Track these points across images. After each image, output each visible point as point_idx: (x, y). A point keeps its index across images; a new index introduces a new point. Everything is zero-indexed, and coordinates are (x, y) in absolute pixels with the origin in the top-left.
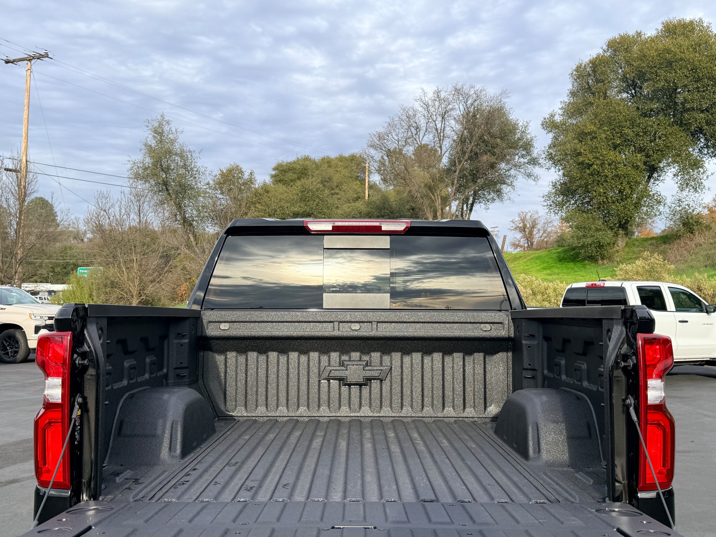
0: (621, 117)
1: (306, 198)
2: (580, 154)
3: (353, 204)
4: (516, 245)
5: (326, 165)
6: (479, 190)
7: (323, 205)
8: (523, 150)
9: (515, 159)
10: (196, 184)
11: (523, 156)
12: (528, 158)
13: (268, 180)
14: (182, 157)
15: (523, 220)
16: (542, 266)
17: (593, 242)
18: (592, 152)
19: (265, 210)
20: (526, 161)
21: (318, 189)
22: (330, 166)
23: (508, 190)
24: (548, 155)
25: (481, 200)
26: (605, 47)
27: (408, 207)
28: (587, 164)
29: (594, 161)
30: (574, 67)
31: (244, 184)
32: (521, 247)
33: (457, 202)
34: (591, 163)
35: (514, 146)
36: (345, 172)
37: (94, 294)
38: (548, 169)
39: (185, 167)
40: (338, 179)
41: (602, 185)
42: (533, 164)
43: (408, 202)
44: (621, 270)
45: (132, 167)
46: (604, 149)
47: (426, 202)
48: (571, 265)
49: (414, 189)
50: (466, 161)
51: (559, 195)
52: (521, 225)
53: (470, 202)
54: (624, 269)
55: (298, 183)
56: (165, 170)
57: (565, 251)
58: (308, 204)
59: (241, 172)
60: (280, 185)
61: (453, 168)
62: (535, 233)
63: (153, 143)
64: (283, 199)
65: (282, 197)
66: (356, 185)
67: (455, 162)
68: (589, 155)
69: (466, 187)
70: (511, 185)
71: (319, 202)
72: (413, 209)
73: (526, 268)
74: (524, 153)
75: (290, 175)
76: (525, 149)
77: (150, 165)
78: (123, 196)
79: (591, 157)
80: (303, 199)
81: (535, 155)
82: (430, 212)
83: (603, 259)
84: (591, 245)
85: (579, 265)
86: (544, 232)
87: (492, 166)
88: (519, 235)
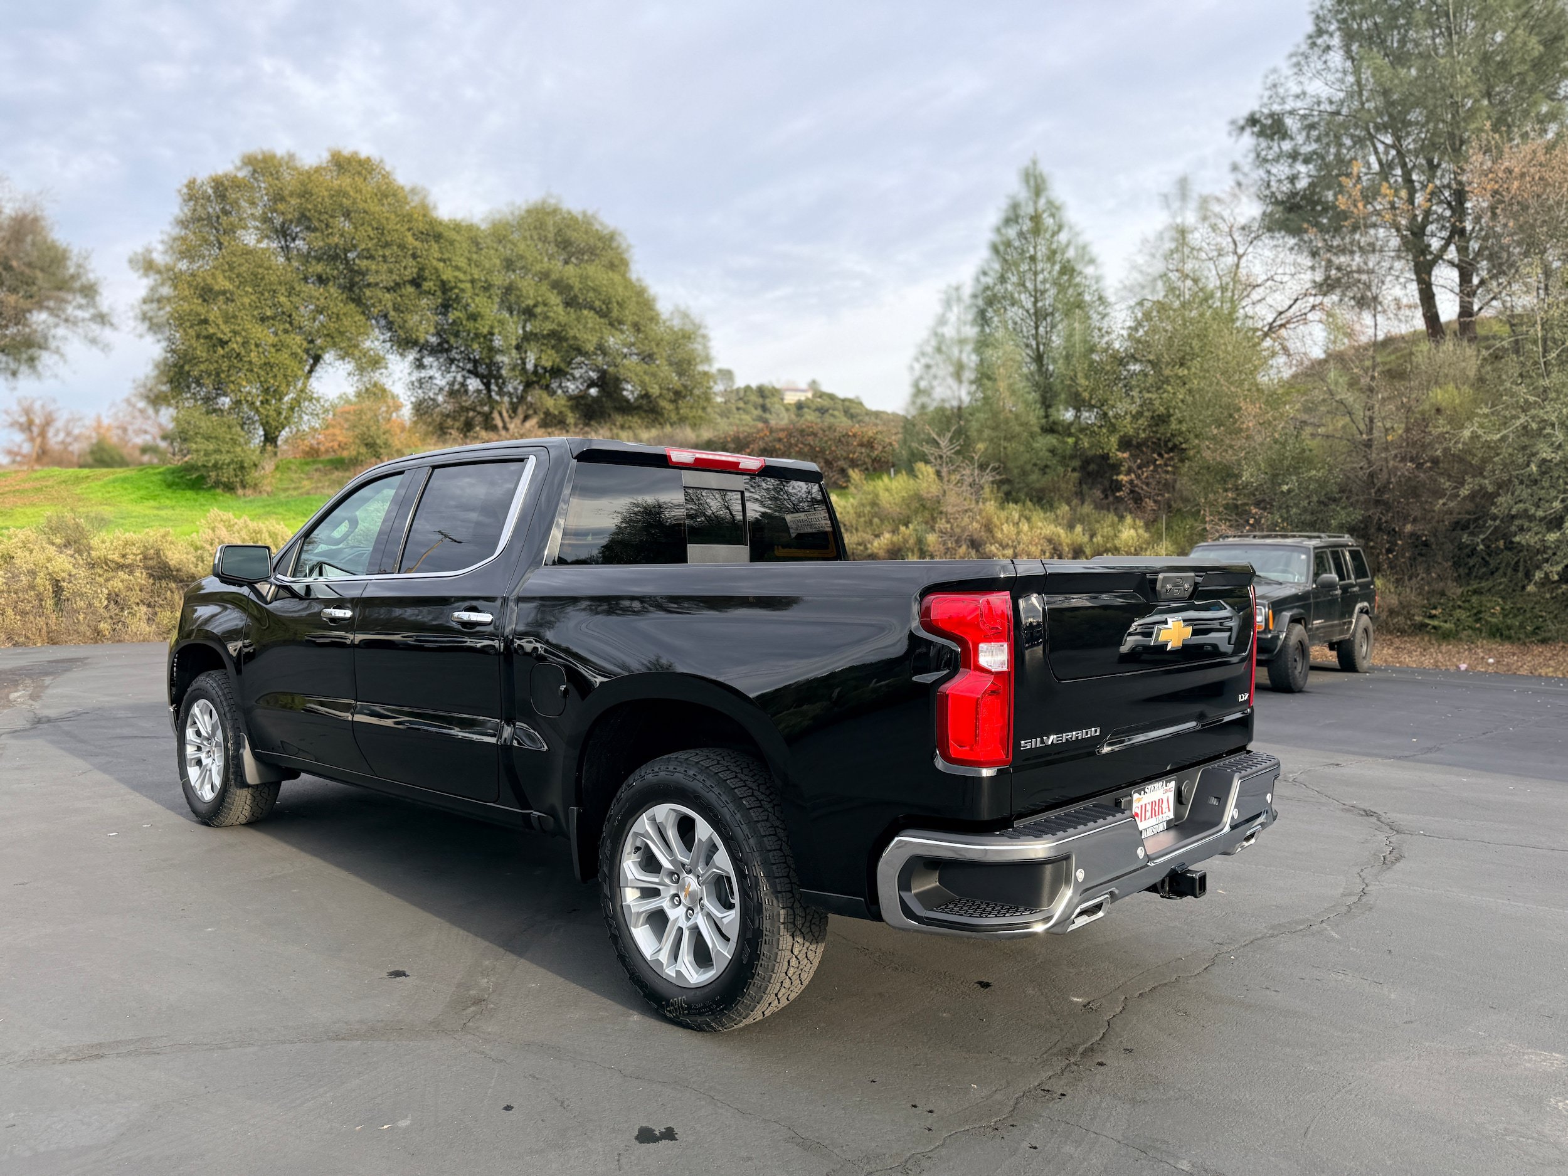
0: (274, 278)
2: (206, 322)
4: (12, 453)
8: (82, 297)
9: (66, 309)
11: (80, 307)
12: (92, 311)
15: (27, 412)
16: (138, 494)
17: (232, 461)
18: (228, 322)
20: (87, 315)
26: (238, 163)
28: (221, 339)
29: (233, 336)
30: (185, 182)
32: (23, 456)
34: (226, 338)
35: (63, 285)
42: (100, 323)
52: (23, 419)
62: (50, 434)
68: (222, 326)
73: (107, 495)
74: (84, 301)
76: (85, 296)
79: (227, 330)
81: (103, 308)
83: (244, 487)
84: (227, 465)
85: (206, 495)
86: (68, 435)
88: (19, 437)
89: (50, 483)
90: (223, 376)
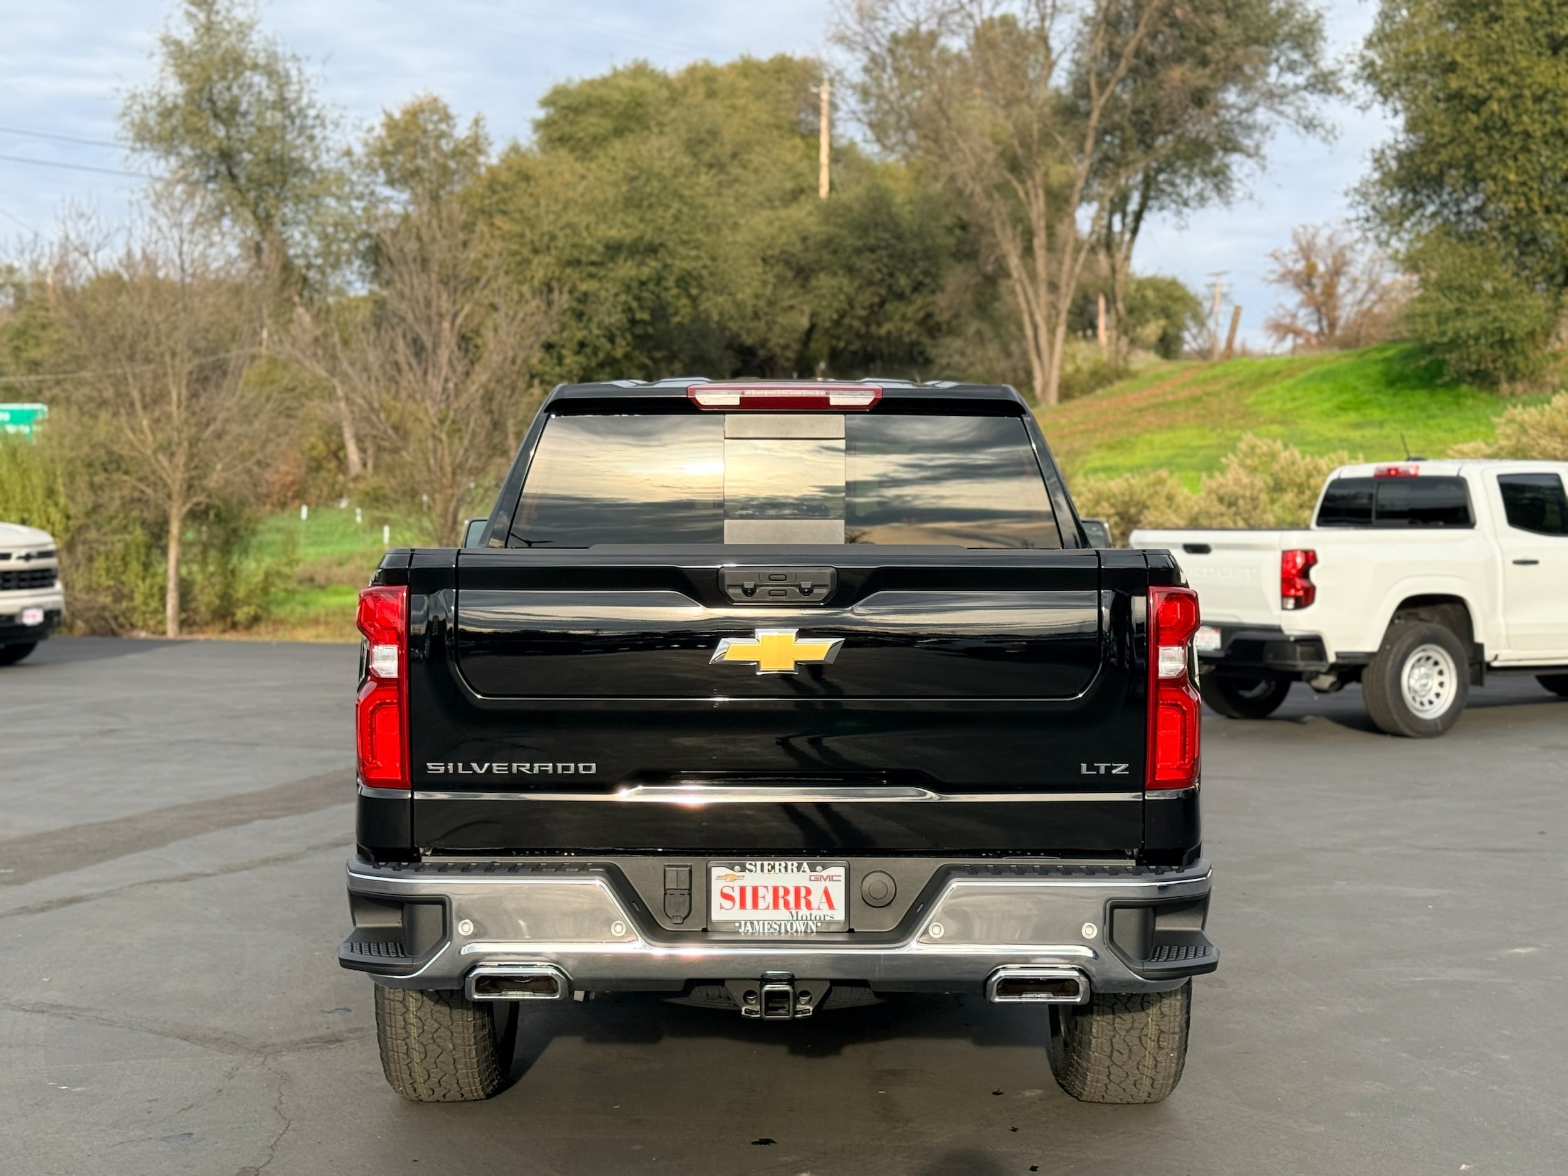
1: (642, 200)
2: (1452, 67)
3: (783, 213)
4: (1281, 329)
5: (701, 90)
6: (1159, 171)
7: (693, 218)
8: (1293, 48)
9: (1267, 75)
10: (316, 157)
11: (1292, 67)
12: (1309, 71)
13: (527, 138)
14: (270, 72)
15: (1307, 251)
16: (1337, 400)
17: (1485, 331)
18: (1487, 61)
19: (522, 236)
20: (1301, 80)
21: (678, 172)
22: (711, 94)
23: (1246, 170)
24: (1364, 68)
25: (1166, 200)
27: (947, 220)
28: (1474, 97)
29: (1494, 89)
31: (458, 153)
32: (1297, 333)
33: (1095, 206)
34: (1482, 94)
35: (1264, 33)
36: (759, 111)
37: (60, 488)
38: (1364, 108)
39: (281, 104)
40: (737, 133)
41: (1516, 159)
42: (1322, 91)
43: (947, 205)
44: (1511, 421)
45: (129, 107)
46: (1521, 52)
47: (1001, 208)
48: (1420, 397)
49: (963, 171)
50: (1122, 80)
51: (1391, 189)
52: (1300, 266)
53: (1133, 206)
54: (1519, 419)
55: (617, 147)
56: (224, 115)
57: (1407, 356)
58: (649, 216)
59: (446, 117)
60: (563, 152)
61: (1082, 104)
62: (1341, 289)
63: (186, 34)
64: (576, 202)
65: (570, 194)
66: (789, 151)
67: (1087, 83)
68: (1477, 71)
69: (1121, 163)
70: (1254, 153)
71: (680, 211)
72: (964, 227)
73: (1289, 405)
74: (1296, 56)
75: (593, 123)
76: (1298, 46)
77: (180, 101)
78: (135, 215)
79: (1483, 77)
80: (632, 202)
81: (1327, 63)
82: (1014, 238)
83: (1512, 378)
84: (1477, 339)
85: (1444, 396)
86: (1372, 287)
87: (1200, 98)
88: (1292, 299)
89: (1218, 387)
90: (1478, 166)
